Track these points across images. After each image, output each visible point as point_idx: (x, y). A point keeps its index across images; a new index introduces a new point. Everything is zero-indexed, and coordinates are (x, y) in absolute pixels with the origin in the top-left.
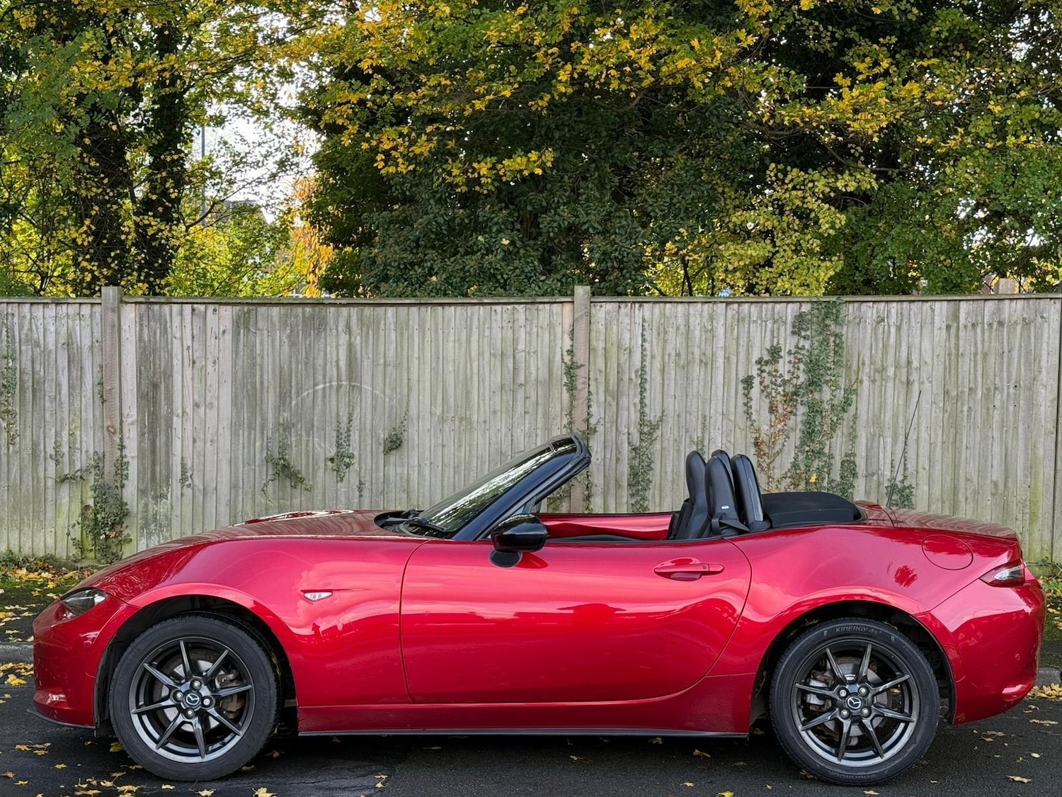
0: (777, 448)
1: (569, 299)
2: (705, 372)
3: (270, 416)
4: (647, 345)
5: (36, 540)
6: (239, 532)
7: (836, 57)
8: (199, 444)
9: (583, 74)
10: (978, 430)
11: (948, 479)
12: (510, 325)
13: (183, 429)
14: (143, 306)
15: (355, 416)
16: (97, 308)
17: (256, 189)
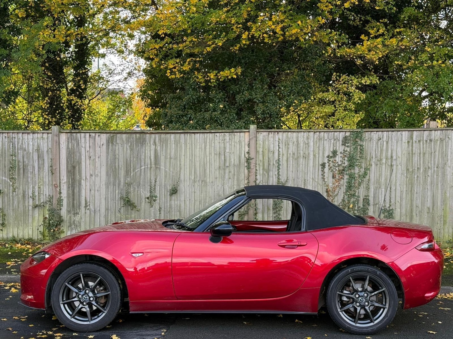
0: (336, 193)
1: (248, 131)
2: (305, 162)
3: (122, 180)
4: (280, 150)
5: (25, 232)
6: (109, 228)
7: (362, 28)
8: (92, 191)
9: (253, 36)
10: (421, 186)
11: (409, 206)
12: (223, 141)
13: (86, 185)
14: (69, 134)
15: (157, 180)
16: (50, 135)
17: (118, 84)
